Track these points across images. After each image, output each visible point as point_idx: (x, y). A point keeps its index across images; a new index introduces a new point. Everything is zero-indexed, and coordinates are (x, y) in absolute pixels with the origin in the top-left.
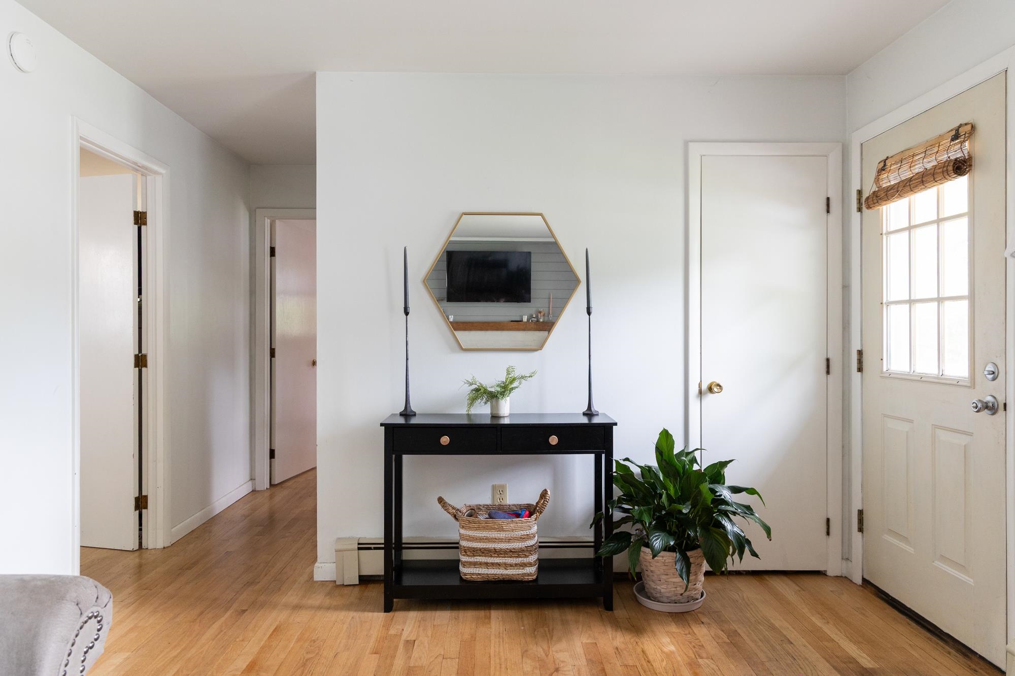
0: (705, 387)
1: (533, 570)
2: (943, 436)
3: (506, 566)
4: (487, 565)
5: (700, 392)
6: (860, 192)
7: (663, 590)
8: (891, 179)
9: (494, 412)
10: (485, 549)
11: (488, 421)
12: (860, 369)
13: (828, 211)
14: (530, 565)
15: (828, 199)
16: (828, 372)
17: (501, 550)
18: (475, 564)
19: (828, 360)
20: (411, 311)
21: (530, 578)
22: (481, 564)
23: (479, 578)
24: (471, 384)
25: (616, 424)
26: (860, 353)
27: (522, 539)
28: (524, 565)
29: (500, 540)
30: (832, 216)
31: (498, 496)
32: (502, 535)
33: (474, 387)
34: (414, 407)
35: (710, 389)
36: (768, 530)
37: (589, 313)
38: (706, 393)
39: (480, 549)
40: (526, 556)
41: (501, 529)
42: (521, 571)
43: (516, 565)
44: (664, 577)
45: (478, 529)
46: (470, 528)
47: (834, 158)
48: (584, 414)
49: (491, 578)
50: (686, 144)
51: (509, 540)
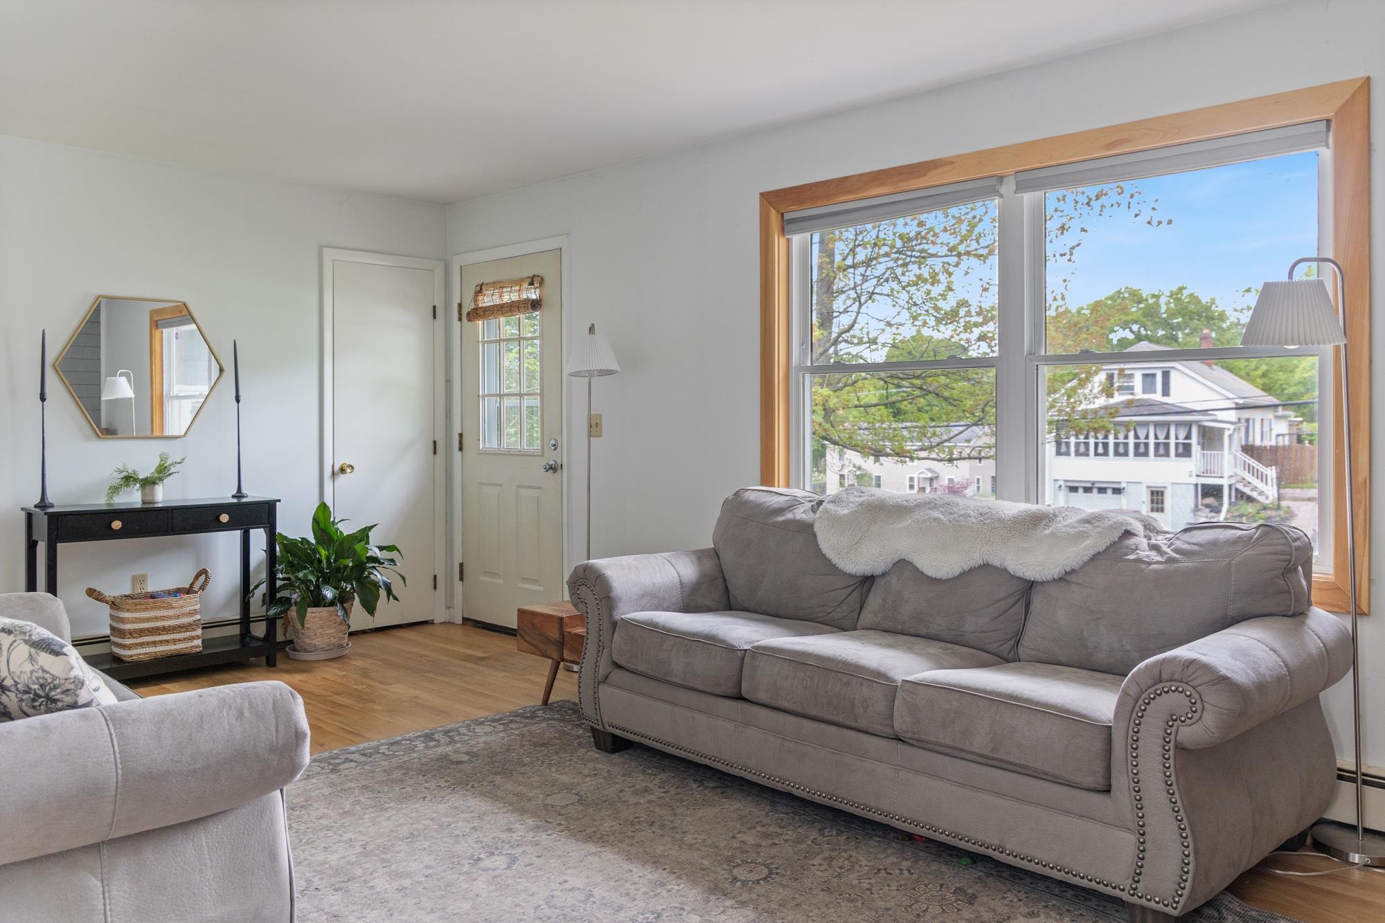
0: (337, 468)
1: (199, 642)
2: (523, 492)
3: (175, 641)
4: (154, 643)
5: (333, 473)
6: (460, 306)
7: (317, 643)
8: (487, 301)
9: (148, 498)
10: (153, 628)
11: (139, 506)
12: (461, 449)
13: (435, 318)
14: (198, 637)
15: (434, 307)
16: (435, 453)
17: (170, 626)
18: (141, 645)
19: (435, 442)
20: (48, 395)
21: (198, 650)
22: (148, 644)
23: (146, 658)
24: (122, 472)
25: (279, 501)
26: (461, 435)
27: (191, 614)
28: (192, 638)
29: (169, 618)
30: (437, 321)
31: (139, 586)
32: (171, 613)
33: (125, 474)
34: (50, 498)
35: (342, 470)
36: (404, 579)
37: (238, 401)
38: (338, 474)
39: (148, 629)
40: (194, 630)
41: (170, 607)
42: (189, 644)
43: (185, 639)
44: (320, 630)
45: (144, 610)
46: (136, 610)
47: (439, 272)
48: (233, 497)
49: (159, 655)
50: (321, 247)
51: (178, 617)
